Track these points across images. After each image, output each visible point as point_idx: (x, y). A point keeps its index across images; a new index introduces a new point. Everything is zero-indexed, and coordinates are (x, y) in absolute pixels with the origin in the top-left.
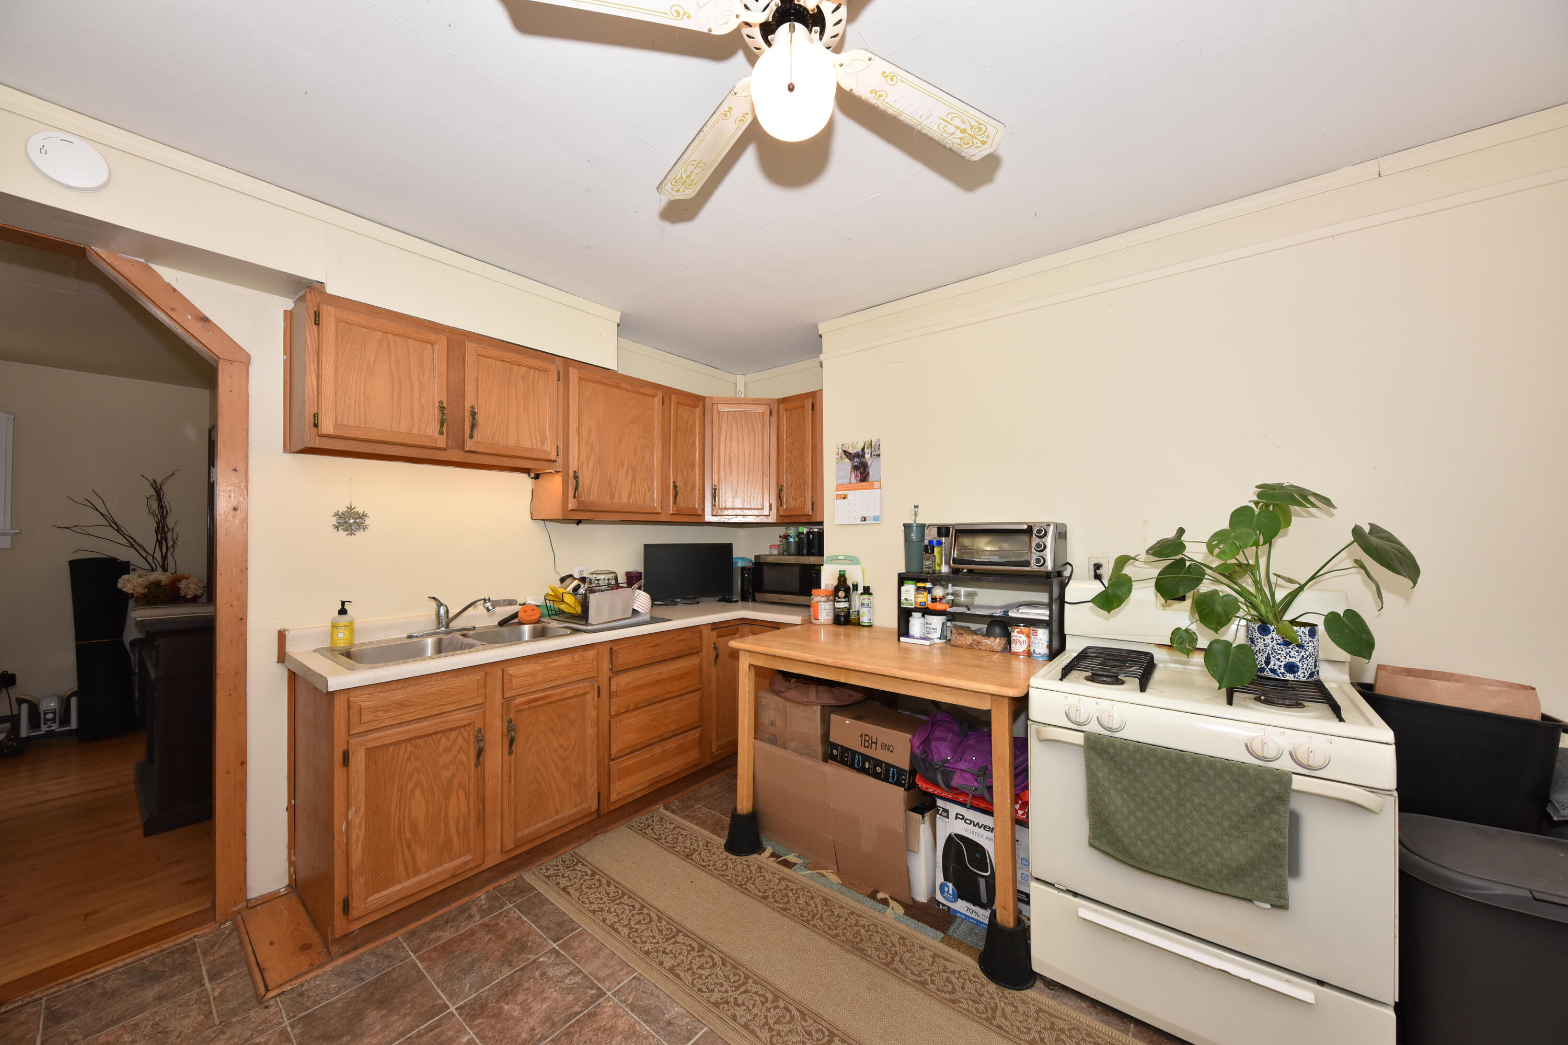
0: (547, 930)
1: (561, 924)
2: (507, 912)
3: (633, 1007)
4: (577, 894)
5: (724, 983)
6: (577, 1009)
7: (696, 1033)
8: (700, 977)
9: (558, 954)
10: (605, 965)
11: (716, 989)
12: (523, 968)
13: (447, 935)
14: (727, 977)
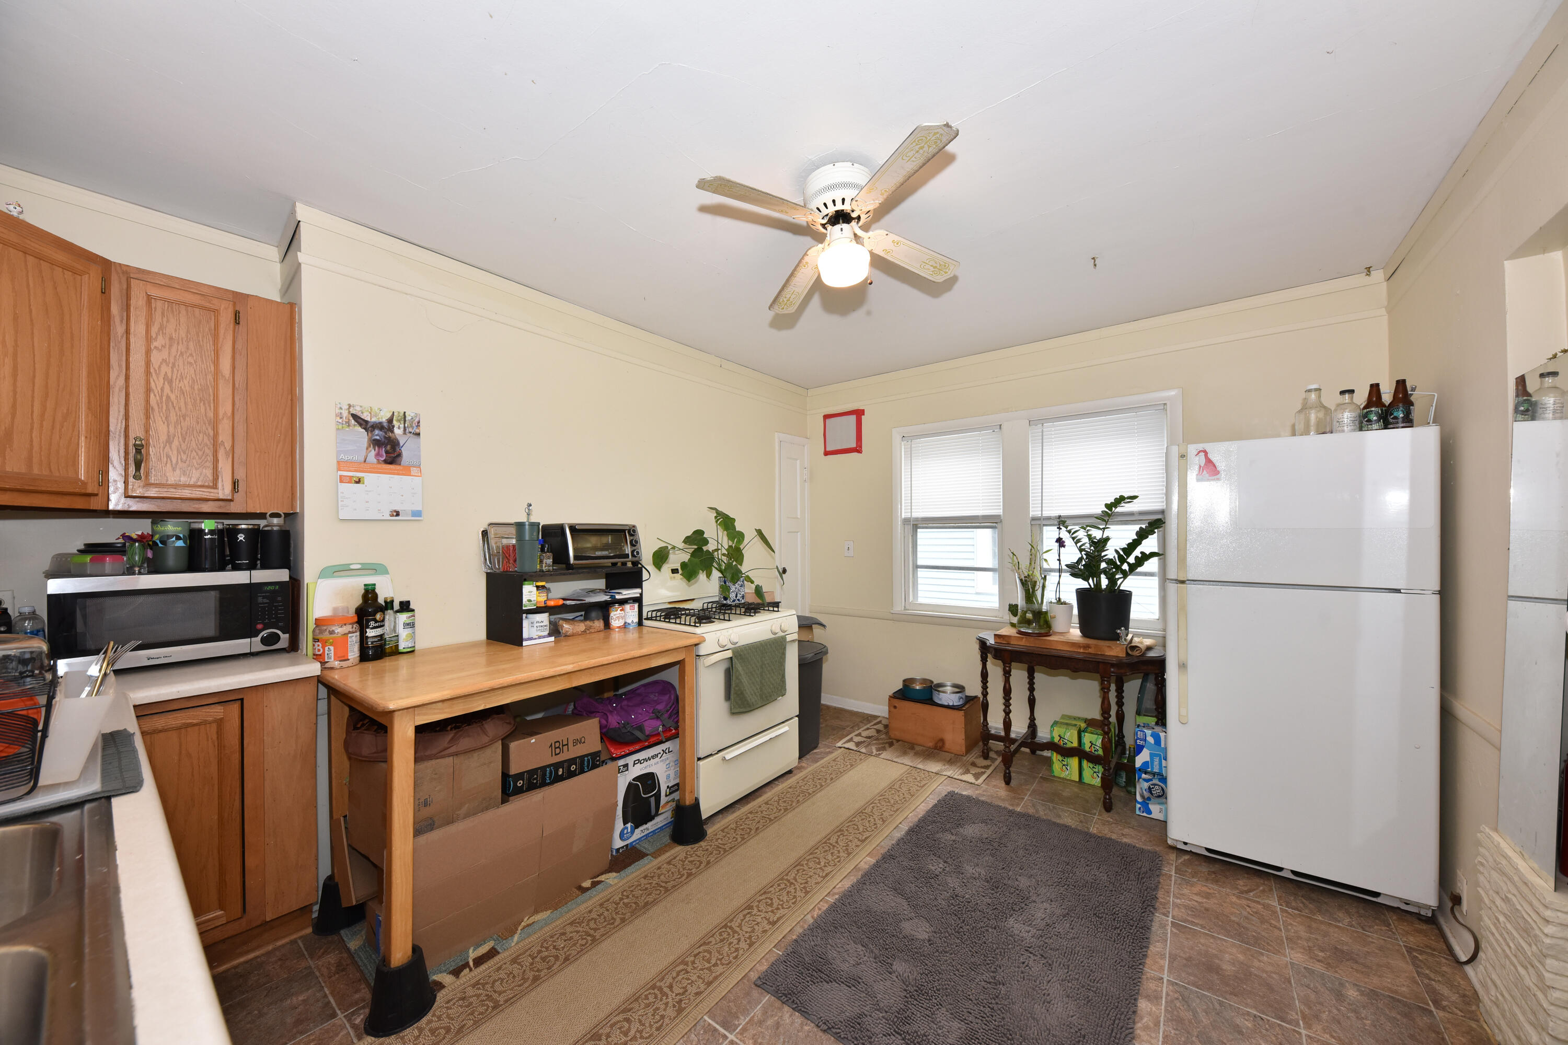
5: (654, 1008)
11: (660, 1014)
14: (648, 1006)
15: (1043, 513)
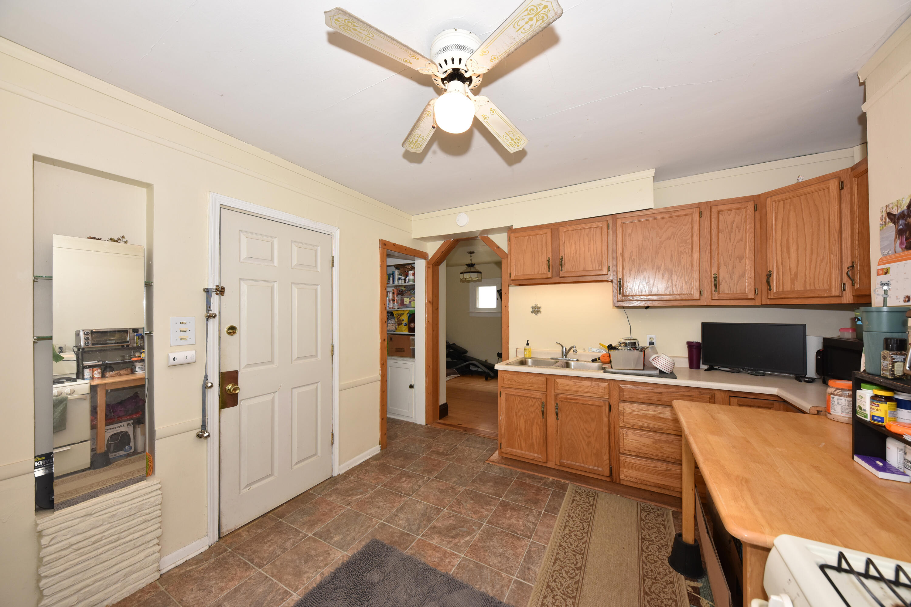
0: (549, 505)
1: (555, 508)
2: (549, 490)
3: (529, 551)
4: (575, 505)
5: (564, 586)
6: (519, 532)
7: (529, 582)
8: (560, 574)
9: (539, 515)
10: (544, 533)
11: (557, 583)
12: (527, 508)
13: (528, 481)
14: (568, 587)
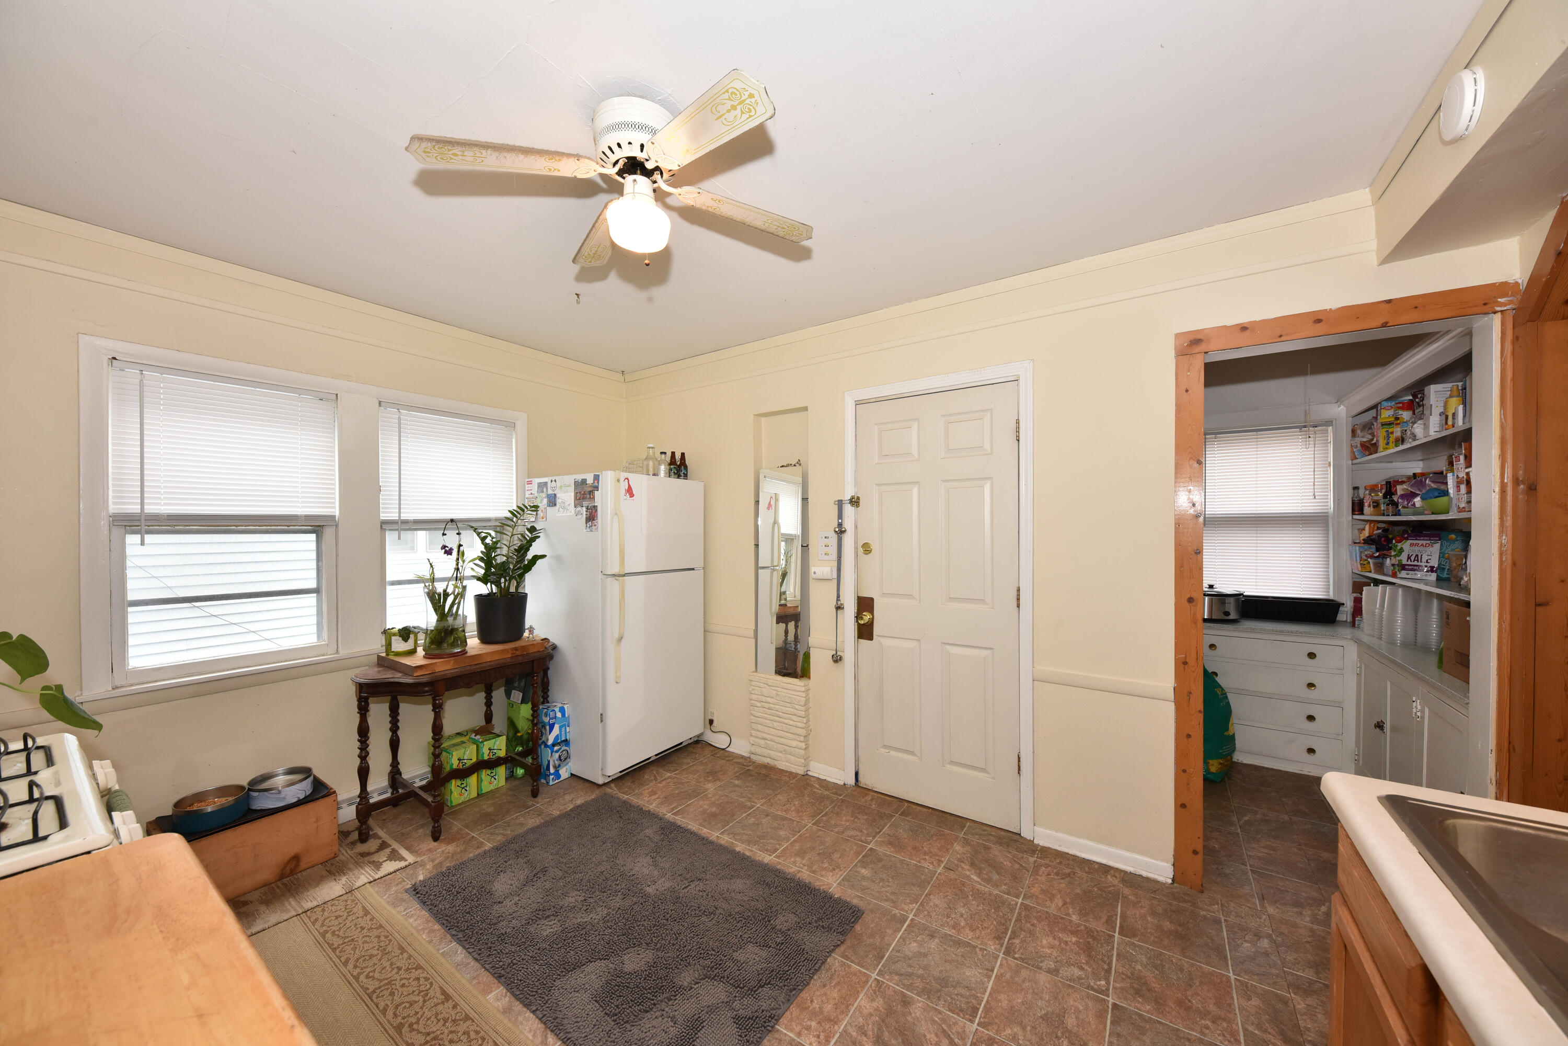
15: (402, 515)
